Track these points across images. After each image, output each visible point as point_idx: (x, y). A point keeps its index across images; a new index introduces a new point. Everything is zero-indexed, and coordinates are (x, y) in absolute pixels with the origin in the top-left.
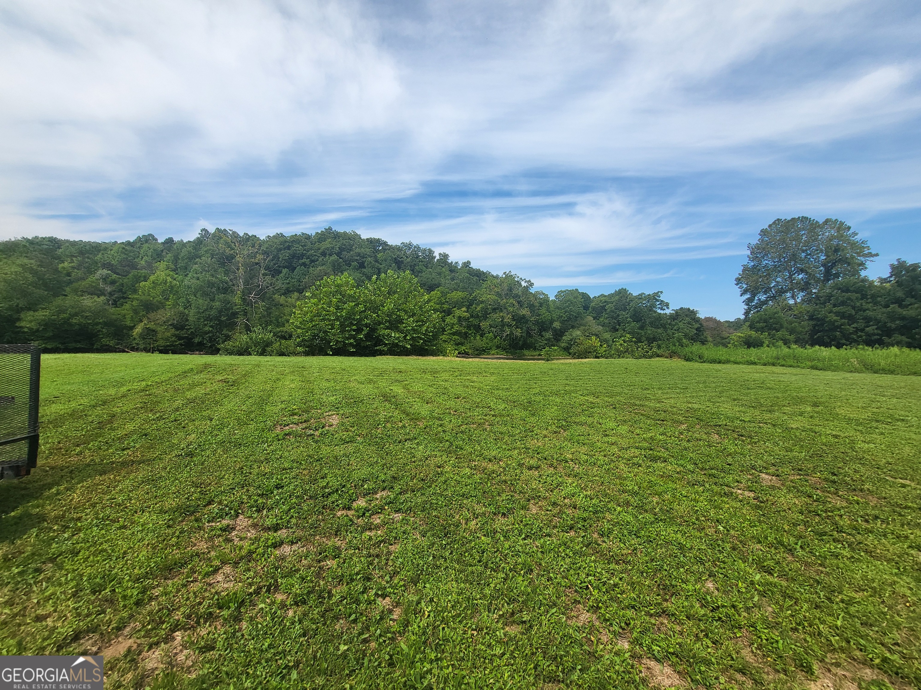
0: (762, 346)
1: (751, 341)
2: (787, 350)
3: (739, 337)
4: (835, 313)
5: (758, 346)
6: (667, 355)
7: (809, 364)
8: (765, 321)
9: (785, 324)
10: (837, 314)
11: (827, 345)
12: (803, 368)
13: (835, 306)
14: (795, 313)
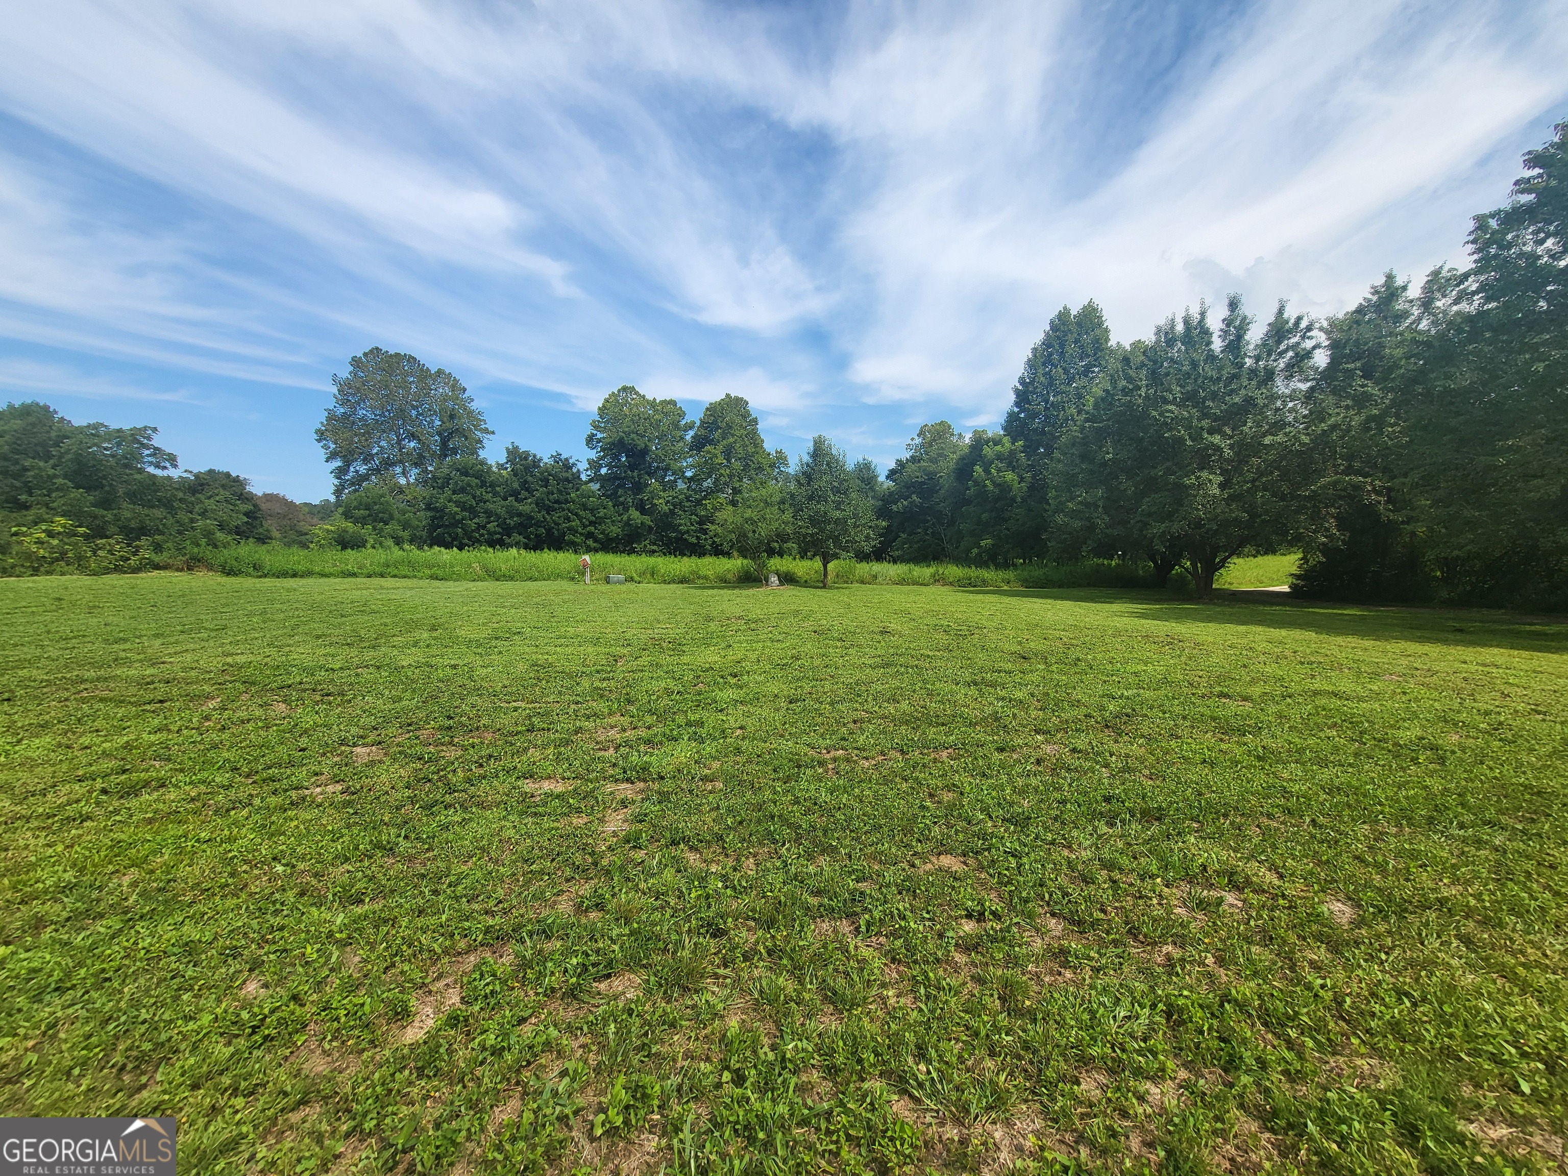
0: (364, 546)
1: (347, 537)
2: (401, 552)
3: (328, 531)
4: (455, 502)
5: (359, 547)
6: (179, 564)
7: (428, 572)
8: (367, 507)
9: (396, 515)
10: (458, 503)
11: (448, 546)
12: (421, 578)
13: (454, 493)
14: (408, 498)
